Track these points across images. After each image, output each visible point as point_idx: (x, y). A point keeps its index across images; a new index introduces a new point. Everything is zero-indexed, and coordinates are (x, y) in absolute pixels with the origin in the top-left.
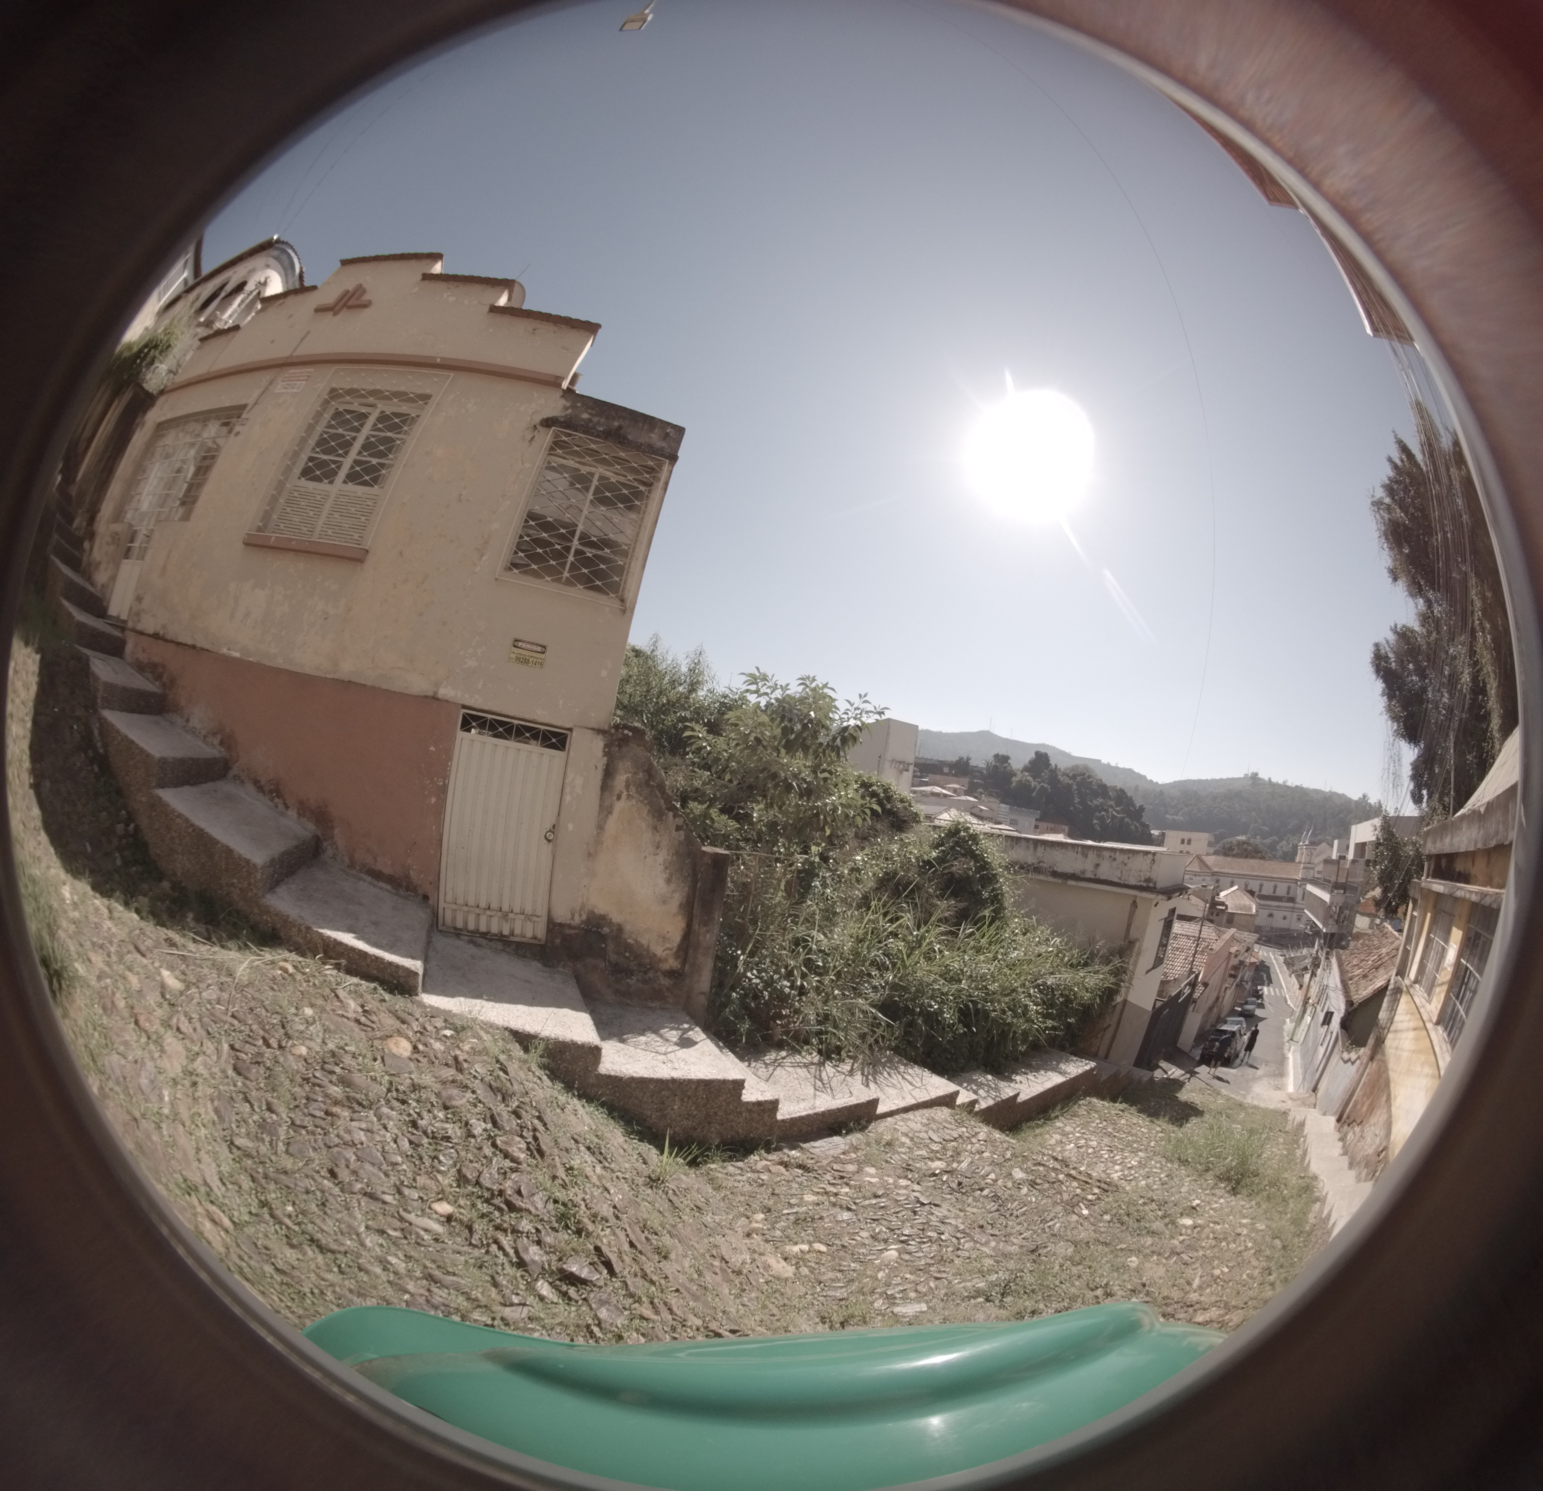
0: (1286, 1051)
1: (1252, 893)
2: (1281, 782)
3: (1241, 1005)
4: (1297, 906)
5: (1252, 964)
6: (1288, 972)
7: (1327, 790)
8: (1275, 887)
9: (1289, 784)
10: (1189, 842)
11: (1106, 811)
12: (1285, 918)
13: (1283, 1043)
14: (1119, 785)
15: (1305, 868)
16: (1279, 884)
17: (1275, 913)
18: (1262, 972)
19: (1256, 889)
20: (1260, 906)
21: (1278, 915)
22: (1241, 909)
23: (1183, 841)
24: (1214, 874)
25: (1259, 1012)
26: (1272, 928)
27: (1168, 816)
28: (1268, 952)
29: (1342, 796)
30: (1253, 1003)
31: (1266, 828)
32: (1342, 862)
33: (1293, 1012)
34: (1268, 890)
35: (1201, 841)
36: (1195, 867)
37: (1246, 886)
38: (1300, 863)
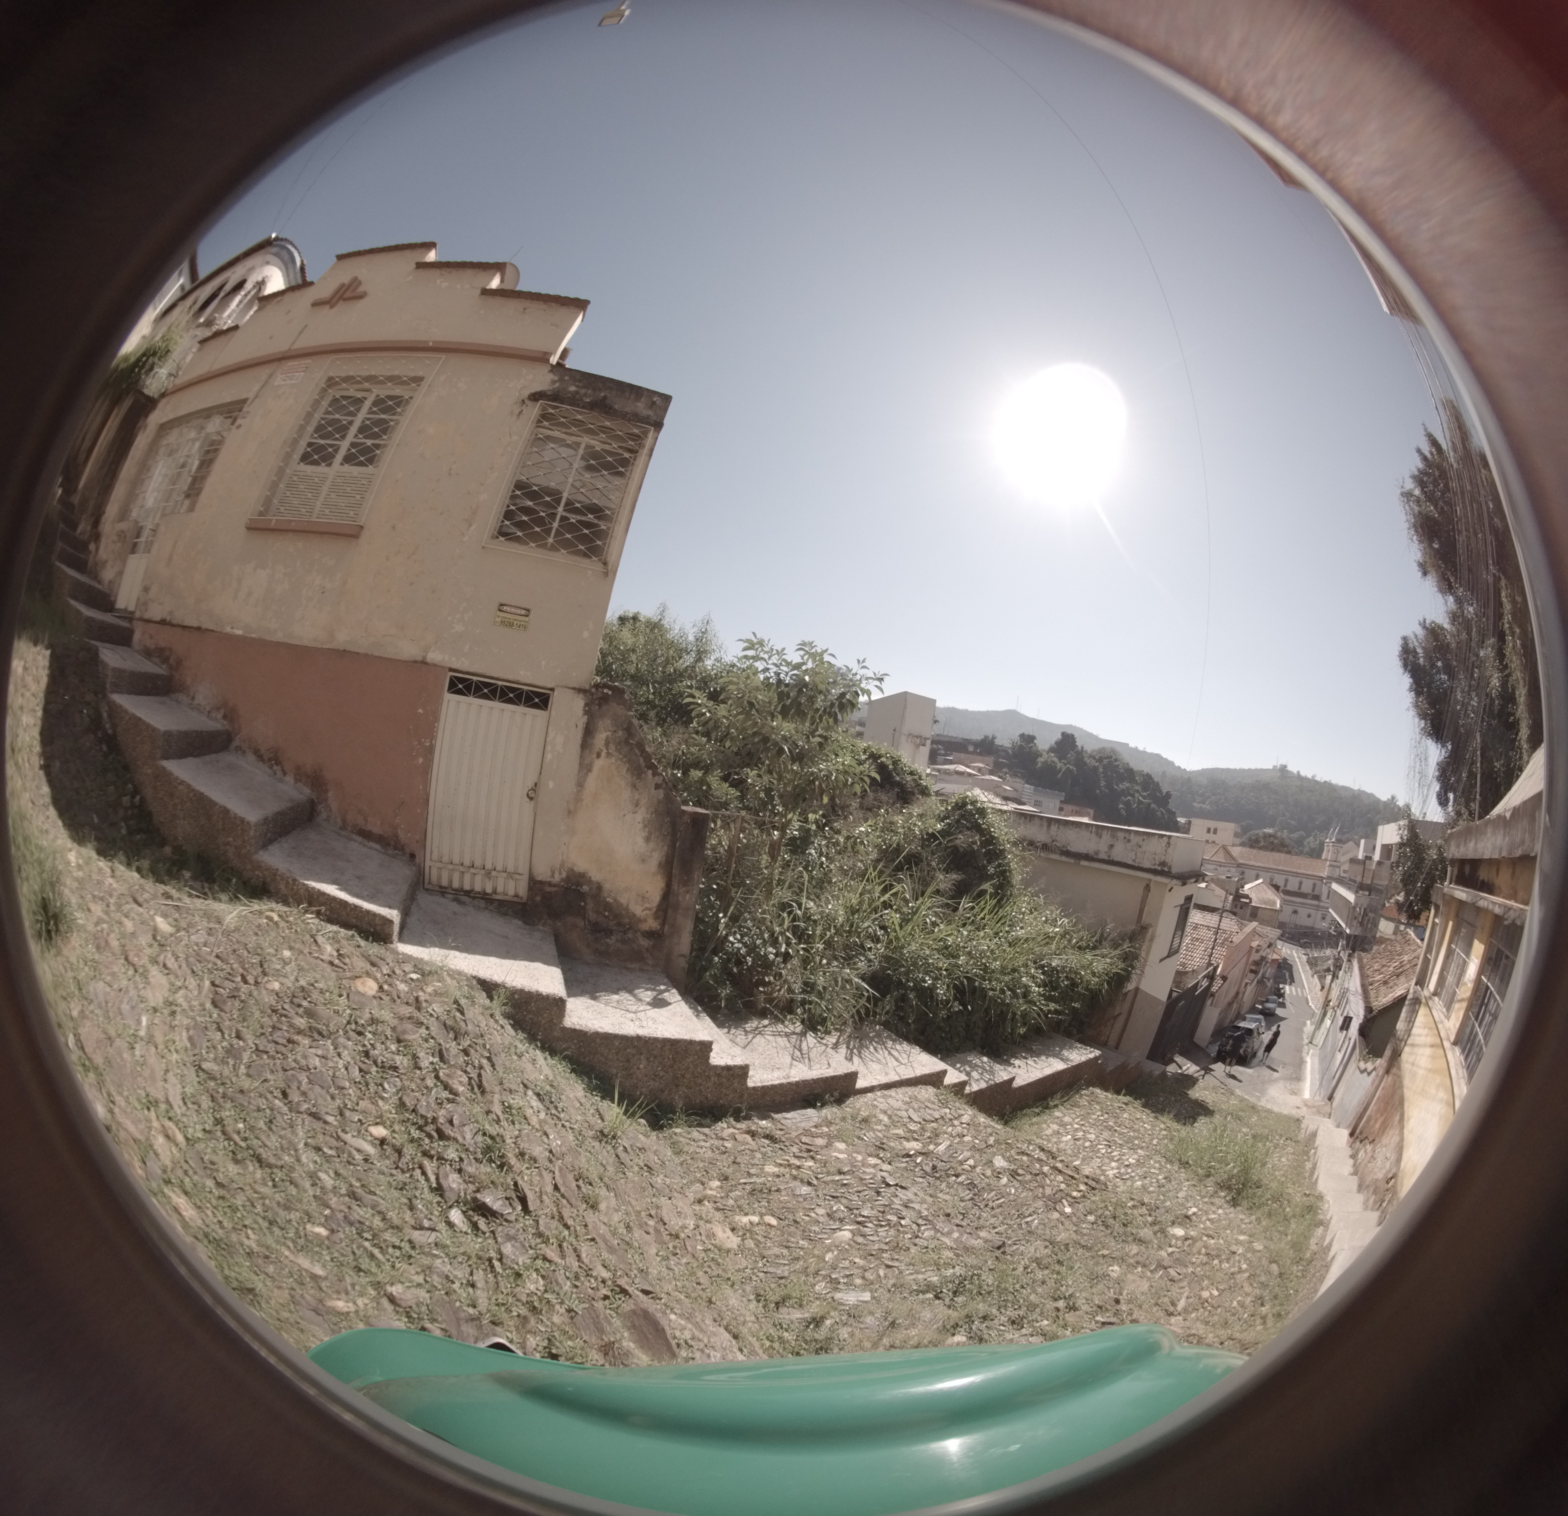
0: (1304, 1054)
1: (1277, 888)
2: (1309, 776)
3: (1262, 1003)
4: (1322, 904)
5: (1273, 960)
6: (1310, 972)
7: (1356, 788)
8: (1301, 883)
9: (1318, 778)
10: (1215, 831)
11: (1133, 796)
12: (1309, 916)
13: (1302, 1046)
14: (1146, 770)
15: (1331, 866)
16: (1304, 880)
17: (1299, 909)
18: (1284, 970)
19: (1281, 883)
20: (1284, 902)
21: (1303, 912)
22: (1265, 903)
23: (1209, 831)
24: (1239, 865)
25: (1279, 1012)
26: (1296, 925)
27: (1195, 804)
28: (1291, 950)
29: (1371, 796)
30: (1274, 1002)
31: (1293, 822)
32: (1368, 862)
33: (1314, 1014)
34: (1293, 886)
35: (1227, 831)
36: (1221, 858)
37: (1272, 880)
38: (1326, 860)
